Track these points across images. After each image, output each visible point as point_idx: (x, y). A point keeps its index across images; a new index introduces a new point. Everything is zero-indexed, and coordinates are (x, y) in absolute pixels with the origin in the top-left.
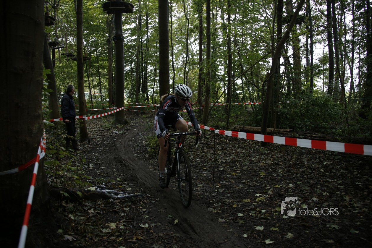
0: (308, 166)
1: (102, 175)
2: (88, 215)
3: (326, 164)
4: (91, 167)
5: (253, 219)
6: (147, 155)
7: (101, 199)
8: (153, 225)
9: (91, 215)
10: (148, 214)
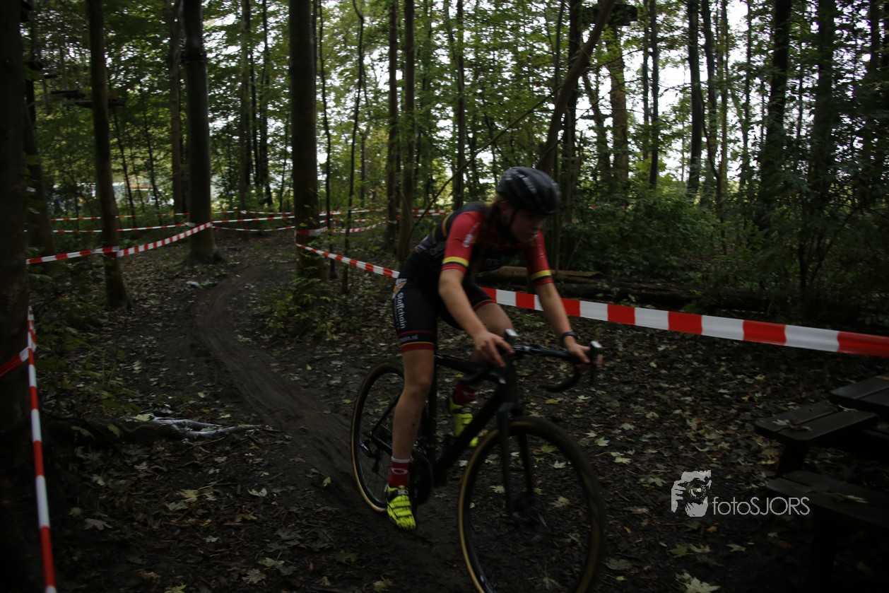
0: (624, 356)
1: (163, 385)
2: (135, 476)
3: (664, 350)
4: (137, 368)
5: (490, 470)
6: (266, 337)
7: (164, 441)
8: (278, 491)
9: (141, 476)
10: (267, 468)
